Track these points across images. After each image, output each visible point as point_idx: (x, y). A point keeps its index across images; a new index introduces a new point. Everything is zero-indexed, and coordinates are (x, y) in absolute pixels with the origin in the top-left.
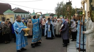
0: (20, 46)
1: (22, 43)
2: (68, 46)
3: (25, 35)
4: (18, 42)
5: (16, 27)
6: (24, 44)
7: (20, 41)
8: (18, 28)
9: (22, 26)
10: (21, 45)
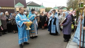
0: (21, 40)
1: (24, 38)
2: (69, 42)
3: (27, 29)
4: (20, 36)
5: (17, 20)
6: (25, 38)
7: (21, 35)
8: (19, 21)
9: (25, 19)
10: (23, 40)
